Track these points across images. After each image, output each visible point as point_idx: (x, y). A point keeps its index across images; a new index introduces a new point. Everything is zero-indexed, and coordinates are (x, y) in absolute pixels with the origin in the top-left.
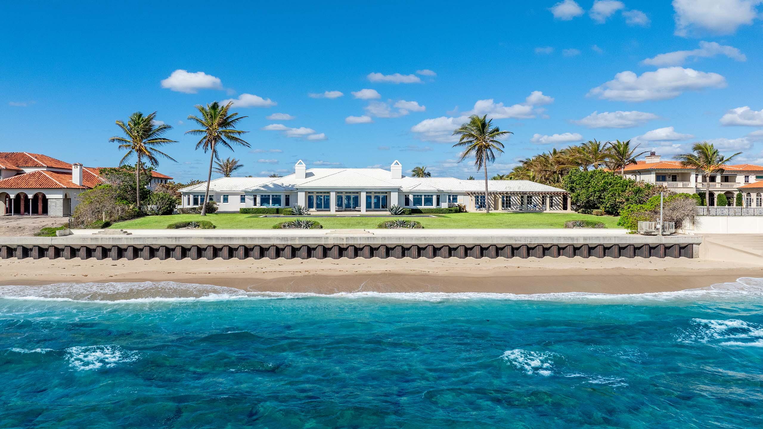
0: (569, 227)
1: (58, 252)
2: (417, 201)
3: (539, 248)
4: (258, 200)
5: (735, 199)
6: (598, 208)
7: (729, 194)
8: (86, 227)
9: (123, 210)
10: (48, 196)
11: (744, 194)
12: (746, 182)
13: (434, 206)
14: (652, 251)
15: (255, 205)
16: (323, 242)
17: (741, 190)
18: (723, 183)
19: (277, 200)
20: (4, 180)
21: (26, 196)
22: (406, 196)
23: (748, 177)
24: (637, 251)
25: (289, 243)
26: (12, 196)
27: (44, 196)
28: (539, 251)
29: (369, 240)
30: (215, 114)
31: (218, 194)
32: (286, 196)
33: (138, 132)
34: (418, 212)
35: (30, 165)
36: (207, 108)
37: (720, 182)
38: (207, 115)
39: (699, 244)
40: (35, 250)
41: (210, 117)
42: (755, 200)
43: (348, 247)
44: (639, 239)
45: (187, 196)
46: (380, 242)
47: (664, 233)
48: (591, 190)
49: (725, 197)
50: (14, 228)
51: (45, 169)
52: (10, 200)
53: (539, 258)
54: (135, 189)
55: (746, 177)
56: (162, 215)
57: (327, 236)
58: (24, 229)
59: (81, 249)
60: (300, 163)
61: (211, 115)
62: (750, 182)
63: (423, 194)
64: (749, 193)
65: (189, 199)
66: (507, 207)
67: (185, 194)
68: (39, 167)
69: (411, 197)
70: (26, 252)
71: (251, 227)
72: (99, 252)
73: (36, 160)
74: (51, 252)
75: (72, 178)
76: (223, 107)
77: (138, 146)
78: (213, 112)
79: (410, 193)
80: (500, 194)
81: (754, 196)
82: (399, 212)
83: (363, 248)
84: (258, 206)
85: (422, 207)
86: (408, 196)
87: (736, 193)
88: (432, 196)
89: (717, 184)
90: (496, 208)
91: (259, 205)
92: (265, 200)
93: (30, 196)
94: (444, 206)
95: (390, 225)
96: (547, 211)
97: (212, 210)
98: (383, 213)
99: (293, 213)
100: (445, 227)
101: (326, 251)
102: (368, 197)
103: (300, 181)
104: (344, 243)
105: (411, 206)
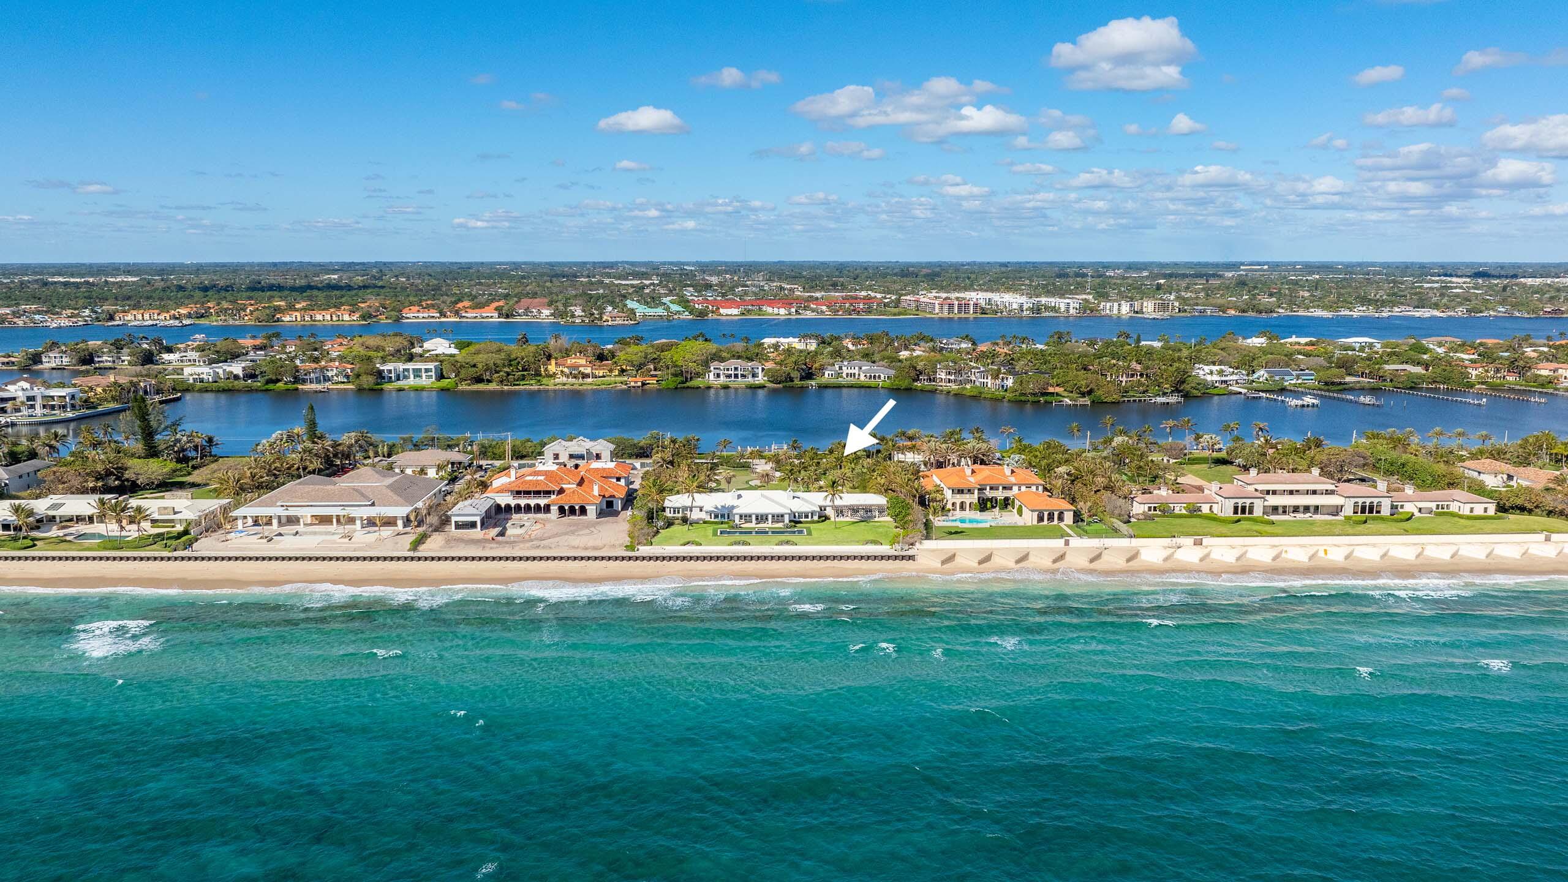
0: (864, 545)
2: (800, 516)
4: (712, 515)
9: (652, 531)
10: (587, 507)
13: (809, 519)
14: (897, 557)
15: (711, 518)
16: (751, 555)
19: (723, 516)
20: (560, 497)
21: (573, 507)
22: (794, 514)
25: (736, 555)
26: (567, 508)
29: (771, 554)
31: (685, 507)
32: (728, 514)
34: (800, 522)
39: (919, 555)
44: (890, 553)
45: (667, 508)
47: (904, 550)
51: (575, 485)
55: (1019, 487)
56: (666, 530)
57: (752, 550)
59: (651, 557)
63: (804, 513)
65: (670, 510)
66: (855, 514)
69: (797, 514)
71: (717, 545)
72: (661, 558)
75: (591, 489)
79: (797, 511)
82: (788, 526)
84: (713, 520)
85: (802, 520)
88: (809, 513)
90: (847, 516)
92: (716, 516)
93: (577, 507)
94: (816, 518)
95: (781, 543)
96: (876, 519)
97: (685, 520)
98: (780, 525)
99: (733, 528)
100: (808, 544)
101: (752, 558)
102: (773, 516)
103: (735, 502)
104: (760, 555)
105: (797, 519)
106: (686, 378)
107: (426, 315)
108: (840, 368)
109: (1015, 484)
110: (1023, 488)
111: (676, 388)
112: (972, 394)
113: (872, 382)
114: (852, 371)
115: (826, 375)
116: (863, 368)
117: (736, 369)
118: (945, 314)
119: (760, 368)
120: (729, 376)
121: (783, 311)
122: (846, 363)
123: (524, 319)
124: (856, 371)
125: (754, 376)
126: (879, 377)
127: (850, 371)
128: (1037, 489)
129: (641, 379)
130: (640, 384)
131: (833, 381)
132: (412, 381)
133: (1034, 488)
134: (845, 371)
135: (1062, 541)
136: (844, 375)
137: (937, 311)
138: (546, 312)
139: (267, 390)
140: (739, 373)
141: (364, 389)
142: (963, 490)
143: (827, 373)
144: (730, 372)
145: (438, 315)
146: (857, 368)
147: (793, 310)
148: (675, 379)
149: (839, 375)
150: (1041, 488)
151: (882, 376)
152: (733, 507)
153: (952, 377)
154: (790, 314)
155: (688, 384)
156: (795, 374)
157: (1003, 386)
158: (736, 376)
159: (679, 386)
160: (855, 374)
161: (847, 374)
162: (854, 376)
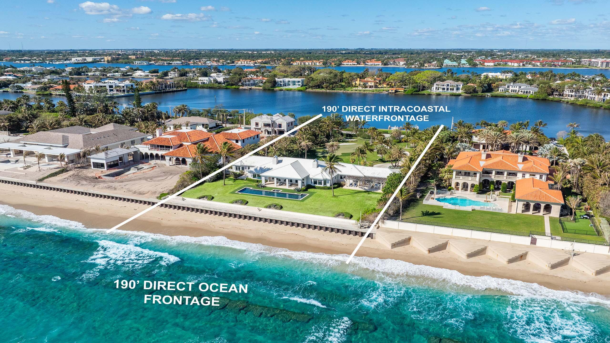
2: (316, 182)
4: (252, 175)
10: (186, 160)
12: (523, 177)
14: (357, 233)
19: (258, 176)
22: (311, 179)
23: (525, 174)
29: (253, 215)
34: (314, 188)
37: (506, 176)
39: (375, 234)
44: (351, 228)
47: (362, 227)
55: (523, 174)
63: (318, 180)
69: (313, 181)
71: (224, 201)
82: (299, 190)
84: (252, 178)
85: (317, 185)
95: (269, 207)
96: (380, 191)
98: (293, 189)
102: (289, 181)
104: (245, 215)
106: (419, 89)
107: (351, 64)
108: (508, 87)
109: (520, 171)
110: (527, 176)
111: (412, 94)
112: (581, 103)
113: (525, 95)
114: (515, 89)
116: (522, 87)
117: (448, 85)
118: (604, 67)
119: (461, 85)
120: (444, 89)
121: (516, 65)
122: (512, 84)
123: (393, 66)
124: (517, 89)
125: (458, 89)
126: (530, 92)
127: (513, 89)
128: (541, 177)
129: (395, 89)
130: (394, 91)
131: (503, 94)
132: (291, 87)
133: (538, 177)
134: (511, 88)
135: (529, 239)
136: (510, 91)
137: (599, 65)
138: (402, 63)
139: (227, 88)
140: (449, 88)
141: (266, 89)
142: (469, 173)
143: (500, 89)
144: (444, 87)
145: (356, 64)
146: (518, 87)
147: (521, 64)
148: (413, 89)
149: (507, 91)
150: (544, 177)
151: (531, 92)
153: (573, 94)
154: (519, 66)
155: (419, 93)
156: (479, 89)
157: (604, 100)
158: (447, 89)
159: (414, 93)
160: (516, 90)
161: (512, 90)
162: (516, 91)
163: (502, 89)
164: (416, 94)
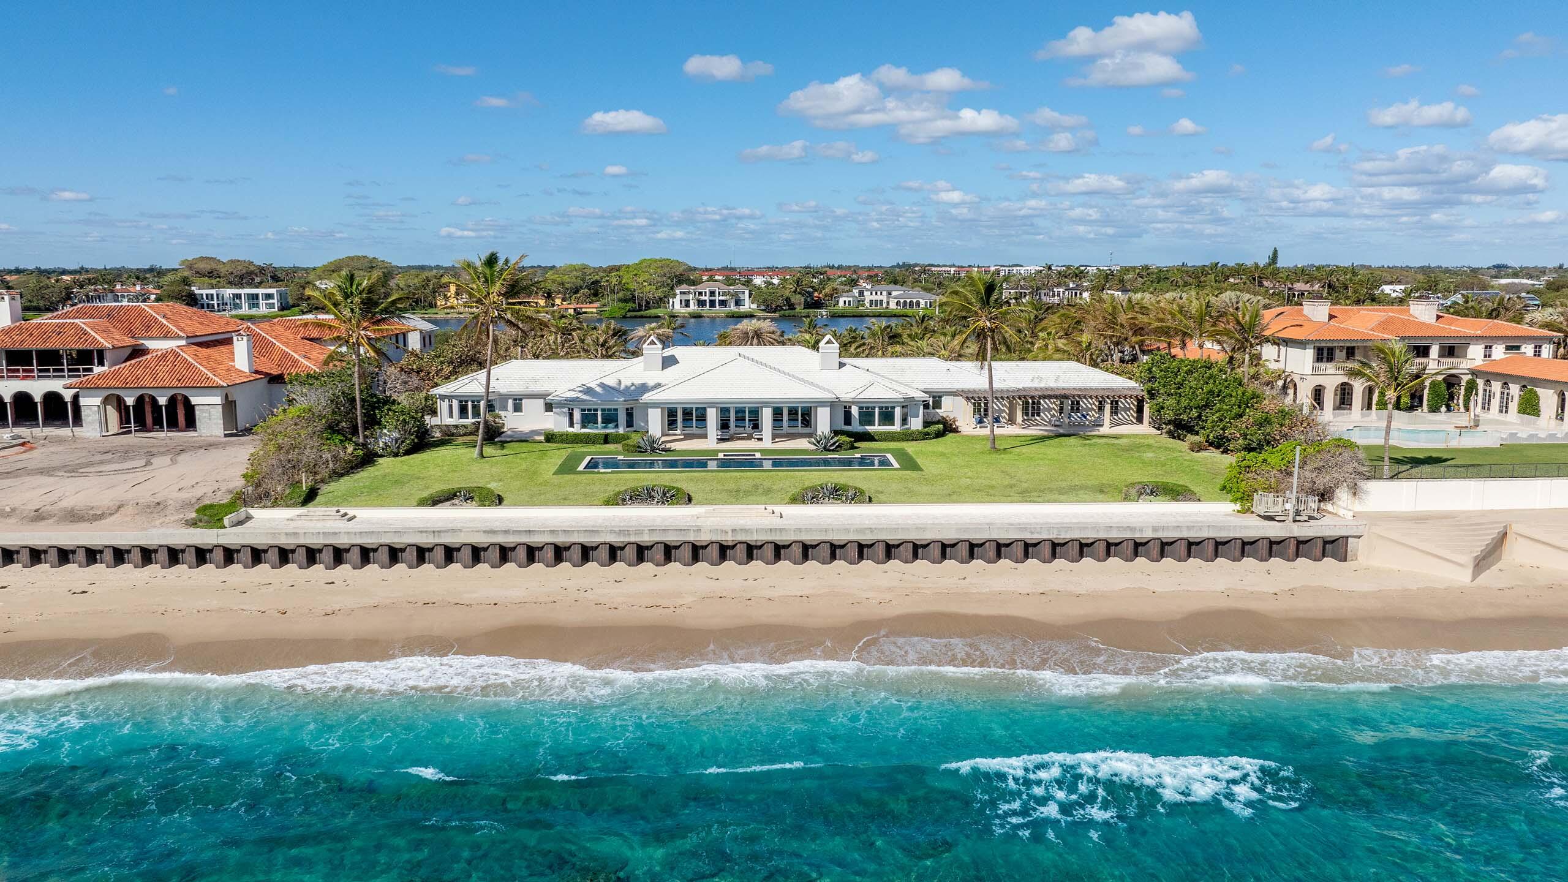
0: (1130, 500)
1: (230, 555)
2: (867, 416)
3: (1073, 545)
4: (577, 415)
5: (1463, 388)
6: (1197, 433)
7: (1451, 382)
8: (275, 504)
9: (336, 458)
10: (194, 400)
11: (1480, 383)
12: (1485, 356)
13: (896, 427)
14: (1274, 547)
15: (571, 425)
16: (691, 538)
17: (1474, 373)
18: (1443, 360)
19: (610, 418)
20: (112, 369)
21: (154, 400)
22: (845, 407)
23: (1491, 347)
24: (1247, 548)
25: (633, 539)
26: (130, 401)
27: (186, 400)
28: (1073, 550)
29: (773, 533)
30: (492, 275)
31: (504, 398)
32: (627, 409)
33: (352, 310)
34: (868, 437)
35: (154, 333)
36: (478, 264)
37: (1437, 357)
38: (479, 278)
39: (1359, 537)
40: (190, 553)
41: (484, 282)
42: (1498, 395)
43: (736, 545)
44: (1252, 527)
45: (447, 400)
46: (792, 537)
47: (1298, 518)
48: (1184, 402)
49: (1443, 386)
50: (149, 506)
51: (183, 342)
52: (127, 408)
53: (1072, 561)
54: (353, 399)
55: (1486, 347)
56: (405, 455)
57: (699, 523)
58: (166, 507)
59: (269, 552)
60: (652, 343)
61: (485, 277)
62: (1493, 357)
63: (877, 405)
64: (1488, 381)
65: (451, 406)
66: (1033, 415)
67: (443, 397)
68: (172, 338)
69: (855, 411)
70: (174, 556)
71: (564, 501)
72: (301, 555)
73: (164, 321)
74: (219, 555)
75: (232, 353)
76: (507, 261)
77: (354, 335)
78: (488, 271)
79: (853, 403)
80: (1020, 399)
81: (1496, 386)
82: (831, 446)
83: (763, 545)
84: (577, 429)
85: (876, 428)
86: (850, 407)
87: (1465, 379)
88: (893, 408)
89: (1431, 361)
90: (1012, 420)
91: (579, 426)
92: (588, 418)
93: (162, 401)
94: (916, 424)
95: (811, 496)
96: (1105, 430)
97: (493, 435)
98: (803, 444)
99: (640, 450)
100: (909, 497)
101: (697, 552)
102: (777, 412)
103: (652, 377)
104: (729, 538)
105: (856, 427)
106: (640, 305)
108: (862, 293)
109: (1479, 338)
110: (1499, 352)
111: (624, 317)
113: (908, 310)
114: (879, 297)
115: (841, 304)
116: (894, 293)
117: (712, 293)
119: (747, 292)
120: (702, 304)
122: (867, 286)
124: (884, 297)
125: (738, 303)
126: (918, 303)
127: (874, 297)
128: (1537, 352)
129: (575, 306)
131: (851, 309)
134: (868, 297)
136: (868, 304)
140: (717, 298)
143: (841, 299)
144: (703, 298)
146: (884, 293)
148: (621, 304)
149: (860, 303)
150: (1547, 350)
151: (922, 302)
152: (644, 388)
156: (798, 300)
158: (712, 304)
159: (629, 314)
160: (881, 301)
161: (871, 301)
162: (881, 304)
163: (847, 299)
164: (636, 317)
